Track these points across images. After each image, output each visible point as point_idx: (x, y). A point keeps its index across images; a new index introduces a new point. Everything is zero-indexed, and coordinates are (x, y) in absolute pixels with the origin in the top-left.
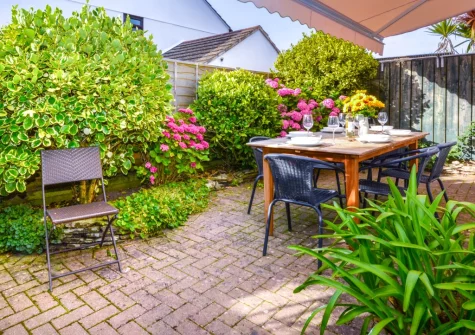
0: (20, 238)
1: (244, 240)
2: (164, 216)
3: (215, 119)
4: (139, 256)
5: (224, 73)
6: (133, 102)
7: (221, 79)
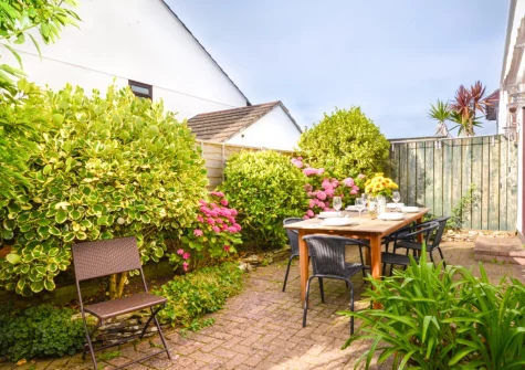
0: (49, 340)
1: (283, 315)
2: (204, 302)
3: (246, 200)
4: (185, 343)
5: (251, 153)
6: (172, 190)
7: (250, 160)
